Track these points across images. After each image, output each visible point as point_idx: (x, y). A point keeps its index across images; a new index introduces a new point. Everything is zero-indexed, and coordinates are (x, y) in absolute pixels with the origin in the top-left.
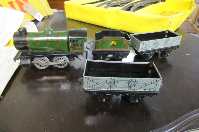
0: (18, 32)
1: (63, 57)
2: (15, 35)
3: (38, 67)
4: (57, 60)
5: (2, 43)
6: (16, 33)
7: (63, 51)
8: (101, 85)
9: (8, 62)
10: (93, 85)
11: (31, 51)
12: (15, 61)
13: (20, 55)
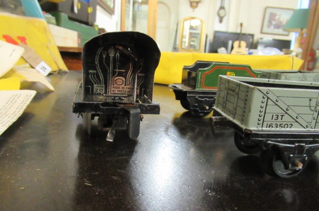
8: (294, 116)
10: (275, 117)
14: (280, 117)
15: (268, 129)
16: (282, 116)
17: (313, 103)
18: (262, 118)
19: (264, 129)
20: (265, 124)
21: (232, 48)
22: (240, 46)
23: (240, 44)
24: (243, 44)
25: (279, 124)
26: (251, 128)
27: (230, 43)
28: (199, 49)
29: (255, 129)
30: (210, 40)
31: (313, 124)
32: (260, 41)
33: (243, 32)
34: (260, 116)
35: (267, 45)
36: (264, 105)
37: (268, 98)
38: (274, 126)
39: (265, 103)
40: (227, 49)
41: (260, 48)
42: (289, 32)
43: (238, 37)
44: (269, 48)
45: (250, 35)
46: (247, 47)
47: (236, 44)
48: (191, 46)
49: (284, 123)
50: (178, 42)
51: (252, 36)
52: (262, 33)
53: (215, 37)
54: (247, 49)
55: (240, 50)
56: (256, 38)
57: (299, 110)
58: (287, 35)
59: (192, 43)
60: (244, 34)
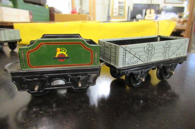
14: (132, 59)
15: (128, 66)
16: (133, 58)
17: (146, 49)
18: (124, 61)
19: (126, 66)
20: (126, 63)
21: (146, 14)
22: (150, 13)
23: (150, 11)
24: (153, 11)
25: (132, 62)
26: (120, 67)
27: (144, 11)
28: (124, 16)
29: (122, 67)
30: (131, 10)
31: (147, 59)
32: (164, 8)
33: (153, 3)
34: (123, 60)
35: (168, 11)
36: (125, 54)
37: (126, 50)
38: (130, 63)
39: (125, 53)
40: (142, 15)
41: (163, 13)
42: (183, 1)
43: (149, 6)
44: (169, 13)
45: (157, 5)
46: (155, 13)
47: (148, 11)
48: (120, 14)
49: (134, 61)
50: (110, 13)
51: (159, 5)
52: (165, 3)
53: (134, 7)
54: (155, 14)
55: (151, 15)
56: (161, 7)
57: (140, 54)
58: (182, 4)
59: (121, 13)
60: (153, 5)
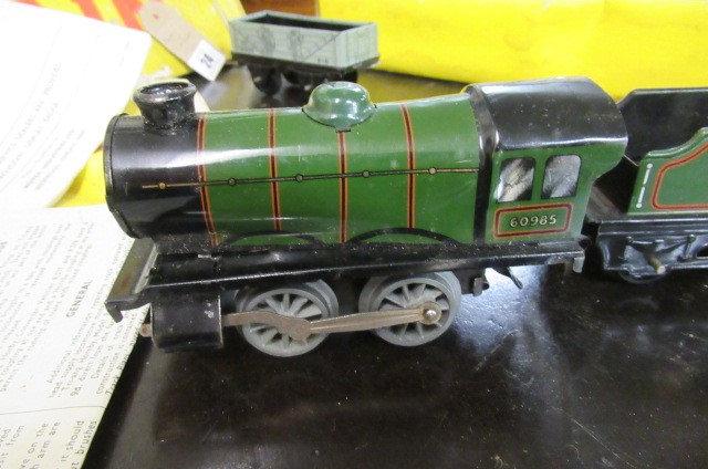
0: (138, 113)
1: (435, 278)
2: (119, 137)
3: (263, 343)
4: (394, 299)
5: (38, 188)
6: (122, 124)
7: (440, 237)
9: (73, 310)
11: (218, 239)
12: (118, 318)
13: (146, 272)
